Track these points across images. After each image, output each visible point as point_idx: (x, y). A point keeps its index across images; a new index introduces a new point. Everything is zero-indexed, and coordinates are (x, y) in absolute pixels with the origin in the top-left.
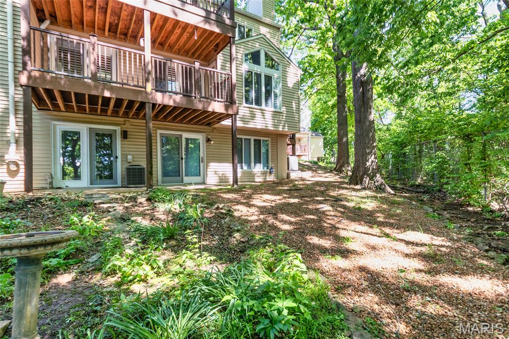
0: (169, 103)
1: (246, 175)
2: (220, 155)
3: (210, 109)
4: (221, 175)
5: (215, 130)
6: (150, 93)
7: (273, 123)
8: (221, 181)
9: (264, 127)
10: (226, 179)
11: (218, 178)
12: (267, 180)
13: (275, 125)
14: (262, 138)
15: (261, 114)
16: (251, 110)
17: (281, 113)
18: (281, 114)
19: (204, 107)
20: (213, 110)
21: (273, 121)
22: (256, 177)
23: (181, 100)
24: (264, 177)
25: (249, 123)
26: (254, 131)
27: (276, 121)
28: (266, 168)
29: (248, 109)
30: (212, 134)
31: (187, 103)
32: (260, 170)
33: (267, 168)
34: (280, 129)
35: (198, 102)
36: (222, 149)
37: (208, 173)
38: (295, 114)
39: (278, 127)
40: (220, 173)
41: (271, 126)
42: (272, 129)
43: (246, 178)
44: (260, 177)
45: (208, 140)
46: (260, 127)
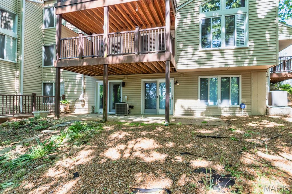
0: (116, 62)
1: (211, 110)
2: (186, 93)
3: (145, 60)
4: (186, 109)
5: (182, 74)
6: (105, 58)
7: (235, 60)
8: (187, 113)
9: (223, 66)
10: (191, 112)
11: (184, 111)
12: (237, 115)
13: (237, 62)
14: (230, 76)
15: (220, 54)
16: (208, 52)
17: (248, 48)
18: (247, 50)
19: (140, 60)
20: (148, 61)
21: (235, 58)
22: (222, 112)
23: (123, 58)
24: (233, 112)
25: (205, 65)
26: (221, 71)
27: (239, 58)
28: (236, 104)
29: (204, 53)
30: (179, 77)
31: (127, 60)
32: (228, 106)
33: (238, 104)
34: (246, 65)
35: (136, 57)
36: (189, 89)
37: (175, 107)
38: (269, 45)
39: (242, 63)
40: (186, 108)
41: (232, 63)
42: (234, 66)
43: (212, 112)
44: (228, 112)
45: (176, 83)
46: (218, 66)
